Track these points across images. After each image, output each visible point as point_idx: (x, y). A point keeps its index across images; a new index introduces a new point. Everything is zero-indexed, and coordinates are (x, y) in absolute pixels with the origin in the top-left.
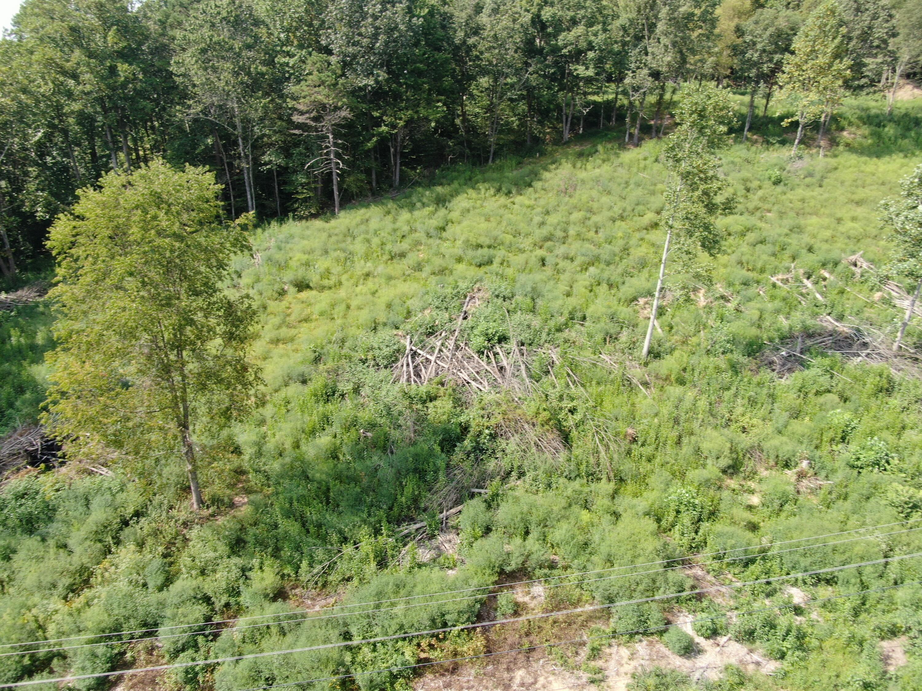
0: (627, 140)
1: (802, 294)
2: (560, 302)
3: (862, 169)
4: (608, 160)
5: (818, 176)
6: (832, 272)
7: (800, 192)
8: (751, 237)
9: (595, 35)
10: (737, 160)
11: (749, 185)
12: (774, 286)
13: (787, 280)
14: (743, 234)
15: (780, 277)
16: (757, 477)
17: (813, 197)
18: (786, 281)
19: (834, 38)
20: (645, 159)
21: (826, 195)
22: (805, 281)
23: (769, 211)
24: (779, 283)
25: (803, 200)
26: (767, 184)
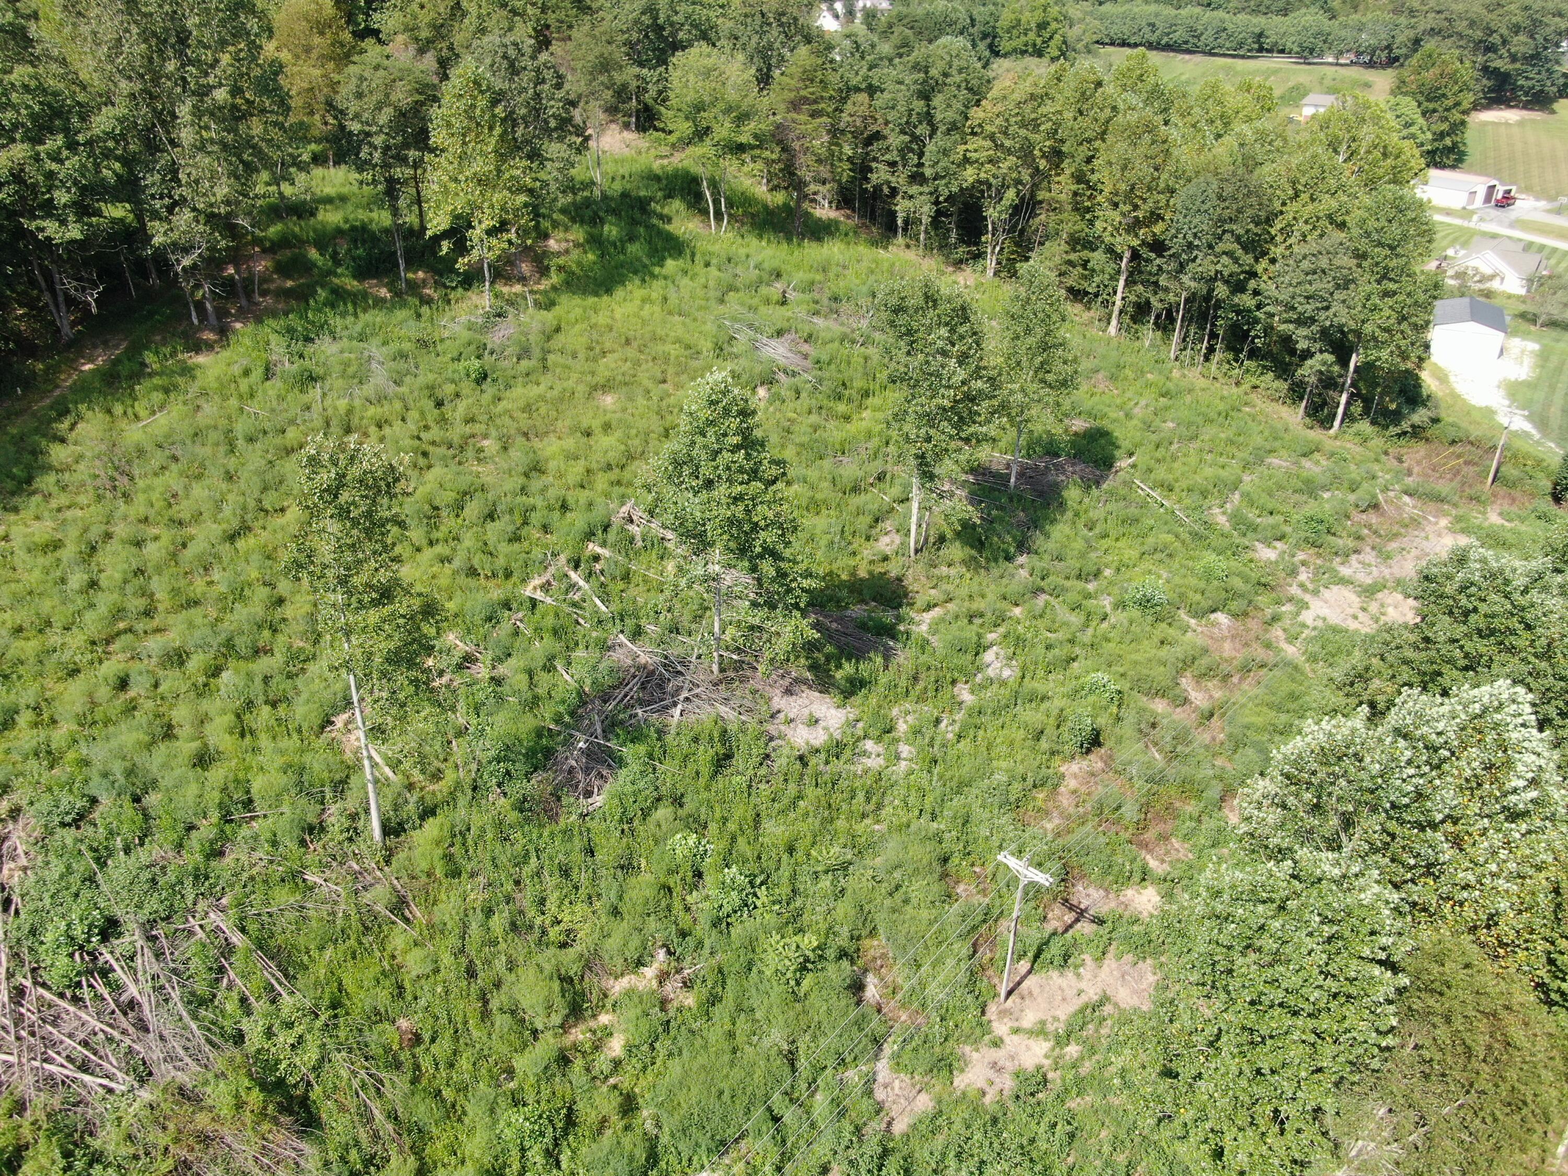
0: (196, 321)
1: (574, 605)
2: (192, 790)
3: (593, 321)
4: (176, 387)
5: (537, 353)
6: (604, 544)
7: (520, 393)
8: (473, 509)
9: (56, 157)
10: (407, 346)
11: (439, 394)
12: (534, 603)
13: (548, 583)
14: (458, 507)
15: (537, 581)
16: (609, 1003)
17: (542, 398)
18: (546, 587)
19: (491, 128)
20: (247, 373)
21: (558, 387)
22: (572, 574)
23: (486, 436)
24: (539, 595)
25: (528, 408)
26: (467, 387)
